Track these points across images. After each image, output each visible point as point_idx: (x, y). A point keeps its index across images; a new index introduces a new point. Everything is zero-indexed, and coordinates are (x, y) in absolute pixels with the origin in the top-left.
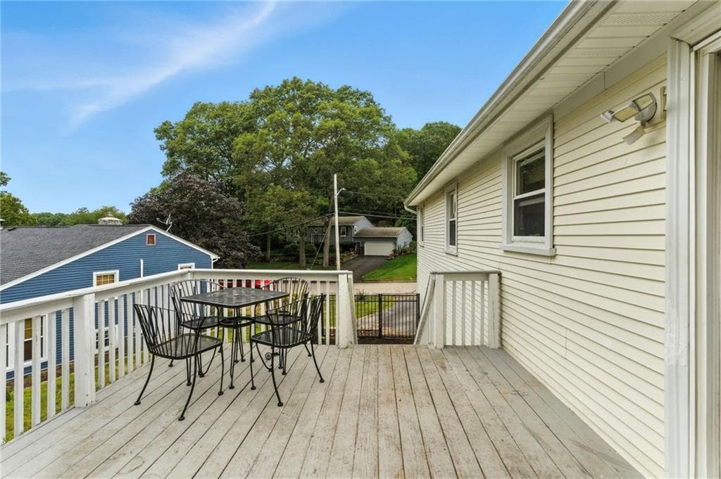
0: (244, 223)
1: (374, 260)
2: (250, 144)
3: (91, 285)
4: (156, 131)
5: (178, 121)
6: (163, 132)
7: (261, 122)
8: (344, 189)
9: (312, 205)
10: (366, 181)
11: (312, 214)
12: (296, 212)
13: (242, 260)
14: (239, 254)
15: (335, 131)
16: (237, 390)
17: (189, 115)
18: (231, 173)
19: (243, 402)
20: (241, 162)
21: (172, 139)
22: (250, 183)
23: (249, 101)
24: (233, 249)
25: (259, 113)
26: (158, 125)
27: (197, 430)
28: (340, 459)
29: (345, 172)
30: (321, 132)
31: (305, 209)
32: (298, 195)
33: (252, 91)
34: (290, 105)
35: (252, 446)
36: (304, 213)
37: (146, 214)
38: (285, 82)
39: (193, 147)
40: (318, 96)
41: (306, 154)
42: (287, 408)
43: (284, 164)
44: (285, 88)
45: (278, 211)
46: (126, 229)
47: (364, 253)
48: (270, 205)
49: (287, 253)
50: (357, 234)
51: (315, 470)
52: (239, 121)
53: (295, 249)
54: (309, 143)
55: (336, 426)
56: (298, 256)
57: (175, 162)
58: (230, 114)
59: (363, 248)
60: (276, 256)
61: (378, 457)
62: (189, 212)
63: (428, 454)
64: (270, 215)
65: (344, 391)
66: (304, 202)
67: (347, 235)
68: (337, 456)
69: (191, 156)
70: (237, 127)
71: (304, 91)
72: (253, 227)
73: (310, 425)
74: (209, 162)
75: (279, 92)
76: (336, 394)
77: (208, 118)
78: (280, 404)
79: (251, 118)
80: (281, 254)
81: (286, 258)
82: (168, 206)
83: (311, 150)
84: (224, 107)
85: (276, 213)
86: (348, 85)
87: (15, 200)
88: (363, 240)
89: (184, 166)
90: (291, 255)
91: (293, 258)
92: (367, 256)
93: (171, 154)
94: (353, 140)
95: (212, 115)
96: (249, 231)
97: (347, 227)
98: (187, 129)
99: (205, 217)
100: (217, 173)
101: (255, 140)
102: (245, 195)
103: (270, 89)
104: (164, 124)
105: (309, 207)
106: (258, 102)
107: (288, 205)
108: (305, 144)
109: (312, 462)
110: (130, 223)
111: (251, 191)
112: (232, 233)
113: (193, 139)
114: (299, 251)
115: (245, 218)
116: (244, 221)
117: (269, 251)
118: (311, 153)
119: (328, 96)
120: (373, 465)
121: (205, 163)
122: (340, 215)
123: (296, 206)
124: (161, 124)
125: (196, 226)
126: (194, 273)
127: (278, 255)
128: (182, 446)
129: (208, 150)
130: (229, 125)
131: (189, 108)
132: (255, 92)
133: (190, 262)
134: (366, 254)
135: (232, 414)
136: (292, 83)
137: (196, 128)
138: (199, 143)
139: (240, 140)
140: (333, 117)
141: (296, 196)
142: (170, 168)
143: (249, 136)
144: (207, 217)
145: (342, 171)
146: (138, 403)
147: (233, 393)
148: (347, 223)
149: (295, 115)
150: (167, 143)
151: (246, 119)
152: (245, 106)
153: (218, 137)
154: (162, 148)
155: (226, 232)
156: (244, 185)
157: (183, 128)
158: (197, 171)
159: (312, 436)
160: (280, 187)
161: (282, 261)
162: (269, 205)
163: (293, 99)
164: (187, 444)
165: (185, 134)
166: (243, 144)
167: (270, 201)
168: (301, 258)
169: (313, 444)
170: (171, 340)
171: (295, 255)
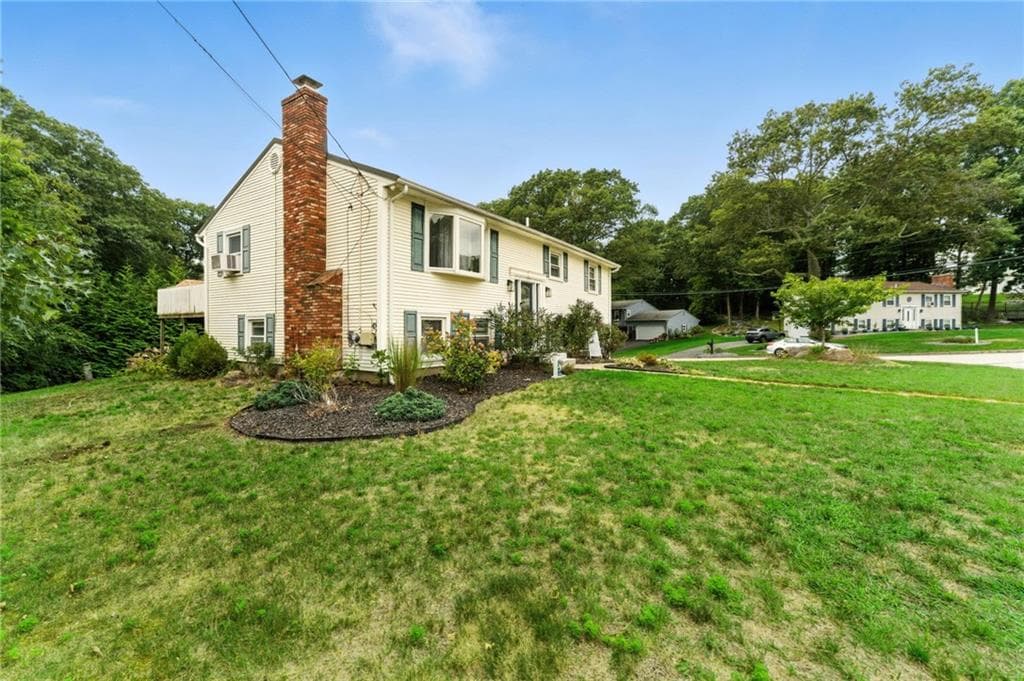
47: (635, 337)
59: (635, 333)
67: (620, 318)
88: (635, 324)
92: (638, 340)
97: (620, 311)
134: (637, 338)
148: (620, 307)
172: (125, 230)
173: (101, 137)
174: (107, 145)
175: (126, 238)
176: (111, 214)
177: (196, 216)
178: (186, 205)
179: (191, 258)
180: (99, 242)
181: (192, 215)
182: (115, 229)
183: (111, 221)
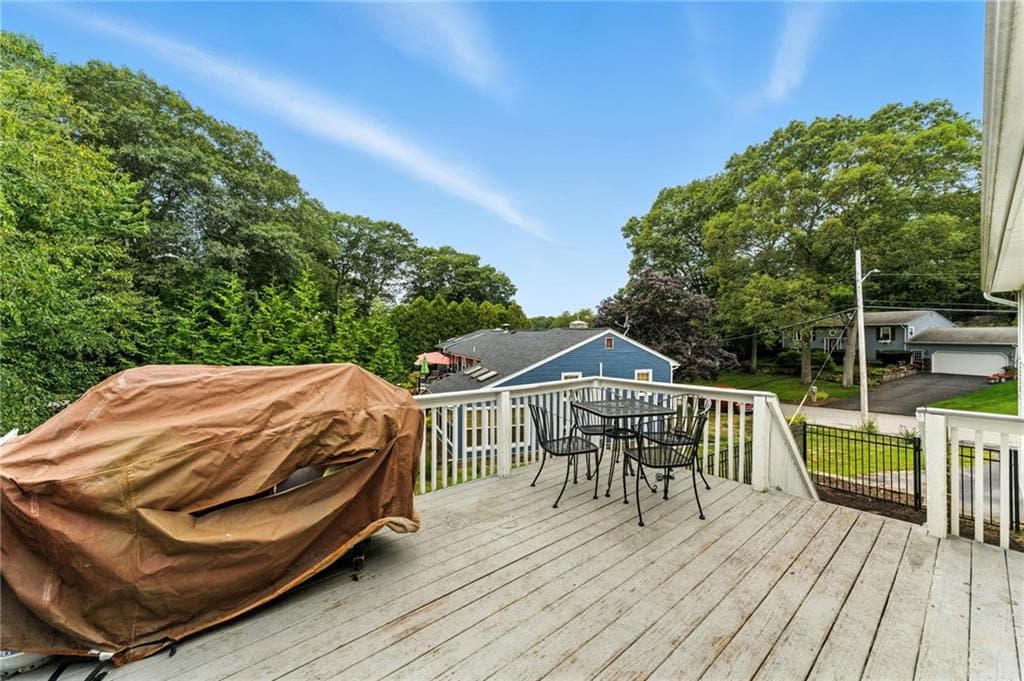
0: (718, 324)
1: (952, 382)
2: (725, 226)
3: (560, 379)
4: (623, 229)
5: (644, 215)
6: (630, 229)
7: (741, 194)
8: (876, 270)
9: (818, 297)
10: (928, 252)
11: (818, 310)
12: (792, 308)
13: (712, 370)
14: (707, 362)
15: (863, 183)
16: (611, 499)
17: (655, 207)
18: (702, 264)
19: (609, 511)
20: (713, 250)
21: (638, 235)
22: (725, 275)
23: (725, 172)
24: (699, 355)
25: (738, 183)
26: (624, 223)
27: (563, 518)
28: (665, 593)
29: (881, 244)
30: (834, 190)
31: (807, 304)
32: (792, 285)
33: (729, 159)
34: (784, 162)
35: (594, 548)
36: (807, 310)
37: (611, 317)
38: (777, 134)
39: (659, 239)
40: (831, 138)
41: (812, 225)
42: (646, 530)
43: (777, 244)
44: (776, 140)
45: (763, 308)
46: (595, 331)
47: (930, 369)
48: (752, 299)
49: (782, 363)
50: (915, 339)
51: (633, 590)
52: (711, 200)
53: (795, 358)
54: (819, 208)
55: (685, 565)
56: (800, 369)
57: (641, 259)
58: (700, 194)
59: (928, 362)
60: (765, 367)
61: (710, 612)
62: (652, 313)
63: (781, 641)
64: (752, 314)
65: (721, 536)
66: (805, 294)
67: (893, 339)
68: (665, 590)
69: (659, 250)
70: (710, 208)
71: (807, 136)
72: (728, 328)
73: (658, 553)
74: (677, 255)
75: (767, 149)
76: (707, 537)
77: (676, 204)
78: (641, 524)
79: (726, 193)
80: (773, 364)
81: (782, 370)
82: (630, 308)
83: (822, 218)
84: (694, 187)
85: (760, 311)
86: (893, 102)
87: (518, 307)
88: (929, 349)
89: (651, 262)
90: (790, 367)
91: (792, 371)
92: (935, 374)
93: (636, 252)
94: (903, 189)
95: (680, 199)
96: (723, 334)
97: (894, 328)
98: (653, 221)
99: (667, 318)
100: (685, 266)
101: (731, 220)
102: (719, 290)
103: (754, 150)
104: (631, 220)
105: (813, 301)
106: (736, 170)
107: (779, 300)
108: (809, 211)
109: (636, 582)
110: (596, 326)
111: (726, 284)
112: (699, 336)
113: (659, 231)
114: (800, 362)
115: (718, 317)
116: (718, 322)
117: (755, 360)
118: (820, 223)
119: (853, 130)
120: (697, 616)
121: (671, 256)
122: (865, 310)
123: (791, 300)
124: (627, 221)
125: (658, 328)
126: (601, 381)
127: (768, 364)
128: (544, 526)
129: (675, 241)
130: (699, 207)
131: (655, 198)
132: (732, 158)
133: (647, 368)
134: (933, 371)
135: (595, 517)
136: (787, 130)
137: (662, 218)
138: (665, 235)
139: (711, 225)
140: (861, 160)
141: (791, 286)
142: (637, 265)
143: (724, 217)
144: (670, 319)
145: (877, 242)
146: (533, 485)
147: (606, 500)
148: (894, 321)
149: (792, 174)
150: (633, 240)
151: (719, 197)
152: (721, 178)
153: (687, 224)
154: (629, 246)
155: (693, 335)
156: (718, 278)
157: (649, 222)
158: (663, 266)
159: (653, 563)
160: (766, 276)
161: (773, 374)
162: (751, 301)
163: (789, 152)
164: (549, 525)
165: (651, 228)
166: (716, 227)
167: (752, 295)
168: (803, 370)
169: (648, 569)
170: (558, 439)
171: (794, 367)
172: (273, 239)
173: (260, 138)
174: (266, 147)
175: (275, 248)
176: (263, 221)
177: (353, 228)
178: (344, 218)
179: (347, 271)
180: (244, 253)
181: (349, 227)
182: (263, 237)
183: (259, 229)
